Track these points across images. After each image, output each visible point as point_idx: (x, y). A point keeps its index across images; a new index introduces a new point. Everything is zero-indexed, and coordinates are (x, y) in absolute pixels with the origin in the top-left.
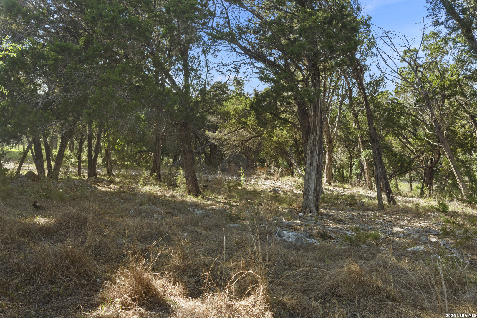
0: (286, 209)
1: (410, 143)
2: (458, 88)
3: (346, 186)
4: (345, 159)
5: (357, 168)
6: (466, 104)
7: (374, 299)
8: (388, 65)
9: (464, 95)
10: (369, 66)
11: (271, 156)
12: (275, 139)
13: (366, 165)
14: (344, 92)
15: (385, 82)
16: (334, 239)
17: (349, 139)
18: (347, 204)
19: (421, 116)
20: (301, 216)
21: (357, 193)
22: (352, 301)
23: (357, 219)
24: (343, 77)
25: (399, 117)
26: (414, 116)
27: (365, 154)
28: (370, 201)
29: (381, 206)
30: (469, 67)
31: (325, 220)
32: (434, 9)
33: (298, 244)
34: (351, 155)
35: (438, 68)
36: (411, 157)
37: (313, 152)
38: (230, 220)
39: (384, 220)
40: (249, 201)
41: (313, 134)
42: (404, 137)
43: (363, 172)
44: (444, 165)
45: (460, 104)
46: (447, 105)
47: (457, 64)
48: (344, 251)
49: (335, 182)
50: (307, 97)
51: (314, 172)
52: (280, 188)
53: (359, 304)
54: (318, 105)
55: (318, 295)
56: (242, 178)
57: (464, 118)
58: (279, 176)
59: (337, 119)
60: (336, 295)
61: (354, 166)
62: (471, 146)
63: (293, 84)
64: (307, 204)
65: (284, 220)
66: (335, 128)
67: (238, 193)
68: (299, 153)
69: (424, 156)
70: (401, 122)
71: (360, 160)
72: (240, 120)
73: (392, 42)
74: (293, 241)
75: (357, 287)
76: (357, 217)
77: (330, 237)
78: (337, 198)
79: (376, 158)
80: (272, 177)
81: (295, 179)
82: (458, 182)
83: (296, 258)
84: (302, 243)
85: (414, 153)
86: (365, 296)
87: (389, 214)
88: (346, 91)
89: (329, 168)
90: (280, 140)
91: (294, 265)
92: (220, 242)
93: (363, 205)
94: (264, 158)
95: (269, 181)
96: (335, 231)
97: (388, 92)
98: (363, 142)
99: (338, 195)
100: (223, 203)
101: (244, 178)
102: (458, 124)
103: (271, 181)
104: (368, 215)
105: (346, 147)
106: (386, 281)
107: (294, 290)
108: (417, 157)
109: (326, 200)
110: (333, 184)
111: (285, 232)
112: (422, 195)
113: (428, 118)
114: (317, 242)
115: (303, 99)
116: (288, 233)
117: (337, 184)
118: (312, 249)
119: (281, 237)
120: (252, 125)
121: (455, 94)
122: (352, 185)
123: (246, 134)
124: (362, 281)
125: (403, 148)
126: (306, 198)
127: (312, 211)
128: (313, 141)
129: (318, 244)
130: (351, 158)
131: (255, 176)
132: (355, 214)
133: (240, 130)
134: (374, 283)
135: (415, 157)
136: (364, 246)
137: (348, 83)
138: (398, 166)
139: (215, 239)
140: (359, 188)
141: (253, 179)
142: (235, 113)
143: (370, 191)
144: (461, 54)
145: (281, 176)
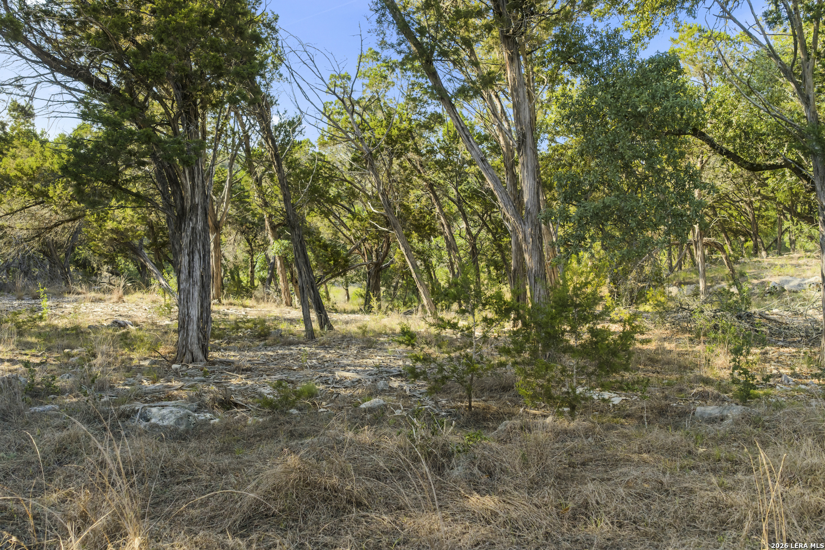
0: (145, 359)
1: (345, 227)
2: (411, 142)
3: (248, 302)
4: (242, 255)
5: (263, 269)
6: (421, 166)
7: (328, 509)
8: (309, 100)
9: (417, 151)
10: (276, 98)
11: (100, 255)
12: (110, 225)
13: (281, 265)
14: (237, 141)
15: (303, 126)
16: (242, 406)
17: (247, 219)
18: (255, 336)
19: (360, 182)
20: (177, 369)
21: (268, 314)
22: (293, 520)
23: (275, 362)
24: (232, 114)
25: (327, 184)
26: (349, 182)
27: (275, 248)
28: (292, 327)
29: (311, 335)
30: (423, 110)
31: (222, 373)
32: (379, 22)
33: (182, 428)
34: (251, 247)
35: (381, 108)
36: (348, 248)
37: (193, 252)
38: (33, 396)
39: (317, 359)
40: (66, 350)
41: (191, 219)
42: (335, 217)
43: (273, 276)
44: (397, 260)
45: (413, 165)
46: (395, 167)
47: (408, 104)
48: (264, 427)
49: (227, 297)
50: (178, 155)
51: (197, 288)
52: (127, 316)
53: (305, 523)
54: (198, 169)
55: (235, 522)
56: (45, 303)
57: (418, 187)
58: (121, 292)
59: (227, 186)
60: (266, 515)
61: (257, 266)
62: (430, 229)
63: (150, 130)
64: (185, 346)
65: (145, 383)
66: (223, 202)
67: (39, 335)
68: (158, 248)
69: (367, 246)
70: (331, 192)
71: (266, 255)
72: (32, 187)
73: (313, 61)
74: (172, 423)
75: (300, 495)
76: (275, 359)
77: (236, 405)
78: (237, 326)
79: (299, 256)
80: (107, 296)
81: (154, 296)
82: (418, 286)
83: (184, 458)
84: (188, 424)
85: (351, 241)
86: (314, 507)
87: (323, 346)
88: (240, 139)
89: (217, 274)
90: (120, 226)
91: (182, 473)
92: (18, 450)
93: (281, 335)
94: (86, 259)
95: (102, 305)
96: (243, 390)
97: (308, 142)
98: (273, 228)
99: (236, 322)
100: (8, 361)
101: (48, 303)
102: (412, 197)
103: (107, 303)
104: (291, 354)
105: (243, 232)
106: (343, 474)
107: (191, 522)
108: (357, 248)
109: (217, 332)
110: (224, 301)
111: (154, 410)
112: (367, 309)
113: (370, 185)
114: (215, 419)
115: (170, 159)
116: (160, 410)
117: (232, 300)
118: (208, 432)
119: (148, 420)
120: (60, 198)
121: (406, 149)
122: (257, 299)
123: (47, 215)
124: (307, 483)
125: (335, 234)
126: (183, 335)
127: (197, 359)
128: (192, 232)
129: (217, 420)
130: (251, 252)
131: (73, 297)
132: (270, 353)
133: (33, 207)
134: (326, 482)
135: (354, 249)
136: (294, 411)
137: (243, 125)
138: (330, 265)
139: (6, 446)
140: (269, 304)
141: (69, 302)
142: (19, 174)
143: (288, 309)
144: (413, 88)
145: (126, 292)
